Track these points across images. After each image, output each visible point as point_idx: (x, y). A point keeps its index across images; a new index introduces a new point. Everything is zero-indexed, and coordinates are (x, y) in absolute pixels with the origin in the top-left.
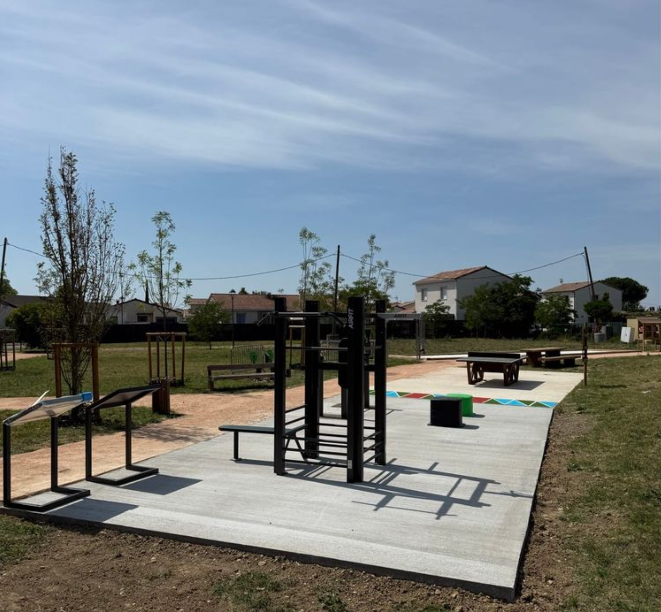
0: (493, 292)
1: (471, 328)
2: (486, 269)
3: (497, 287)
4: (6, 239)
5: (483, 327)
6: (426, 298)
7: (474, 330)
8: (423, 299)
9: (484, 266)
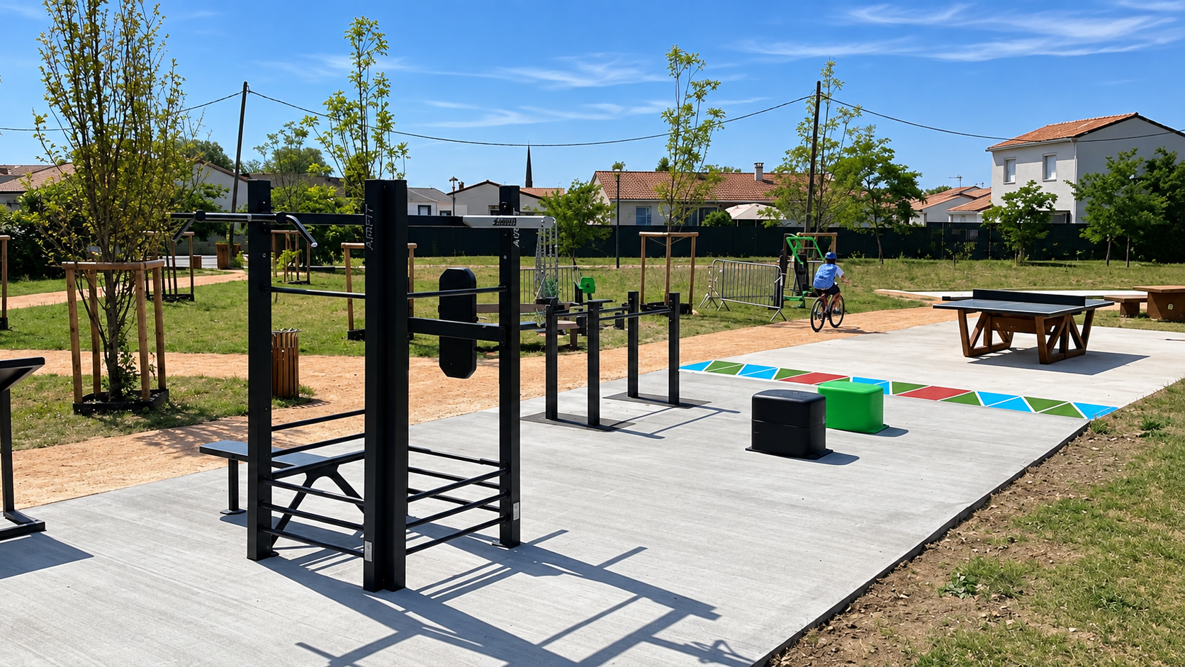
0: (1151, 166)
1: (1095, 239)
2: (1136, 119)
3: (1161, 156)
4: (246, 83)
5: (1121, 239)
6: (1013, 179)
7: (1103, 244)
8: (1007, 180)
9: (1133, 113)
